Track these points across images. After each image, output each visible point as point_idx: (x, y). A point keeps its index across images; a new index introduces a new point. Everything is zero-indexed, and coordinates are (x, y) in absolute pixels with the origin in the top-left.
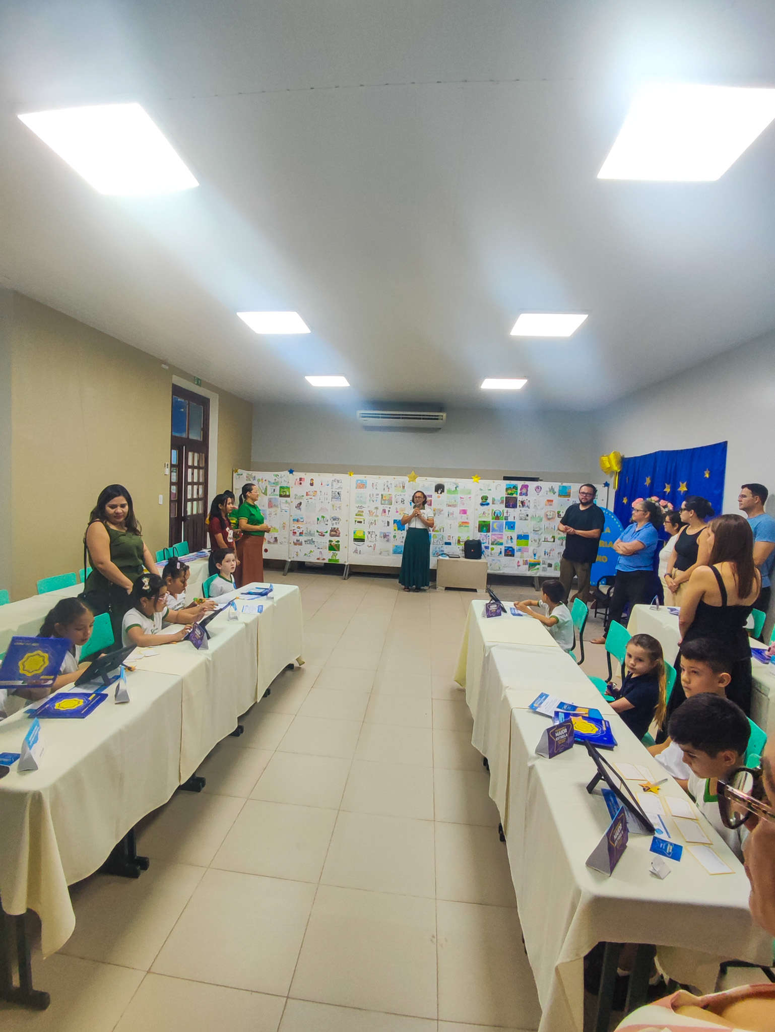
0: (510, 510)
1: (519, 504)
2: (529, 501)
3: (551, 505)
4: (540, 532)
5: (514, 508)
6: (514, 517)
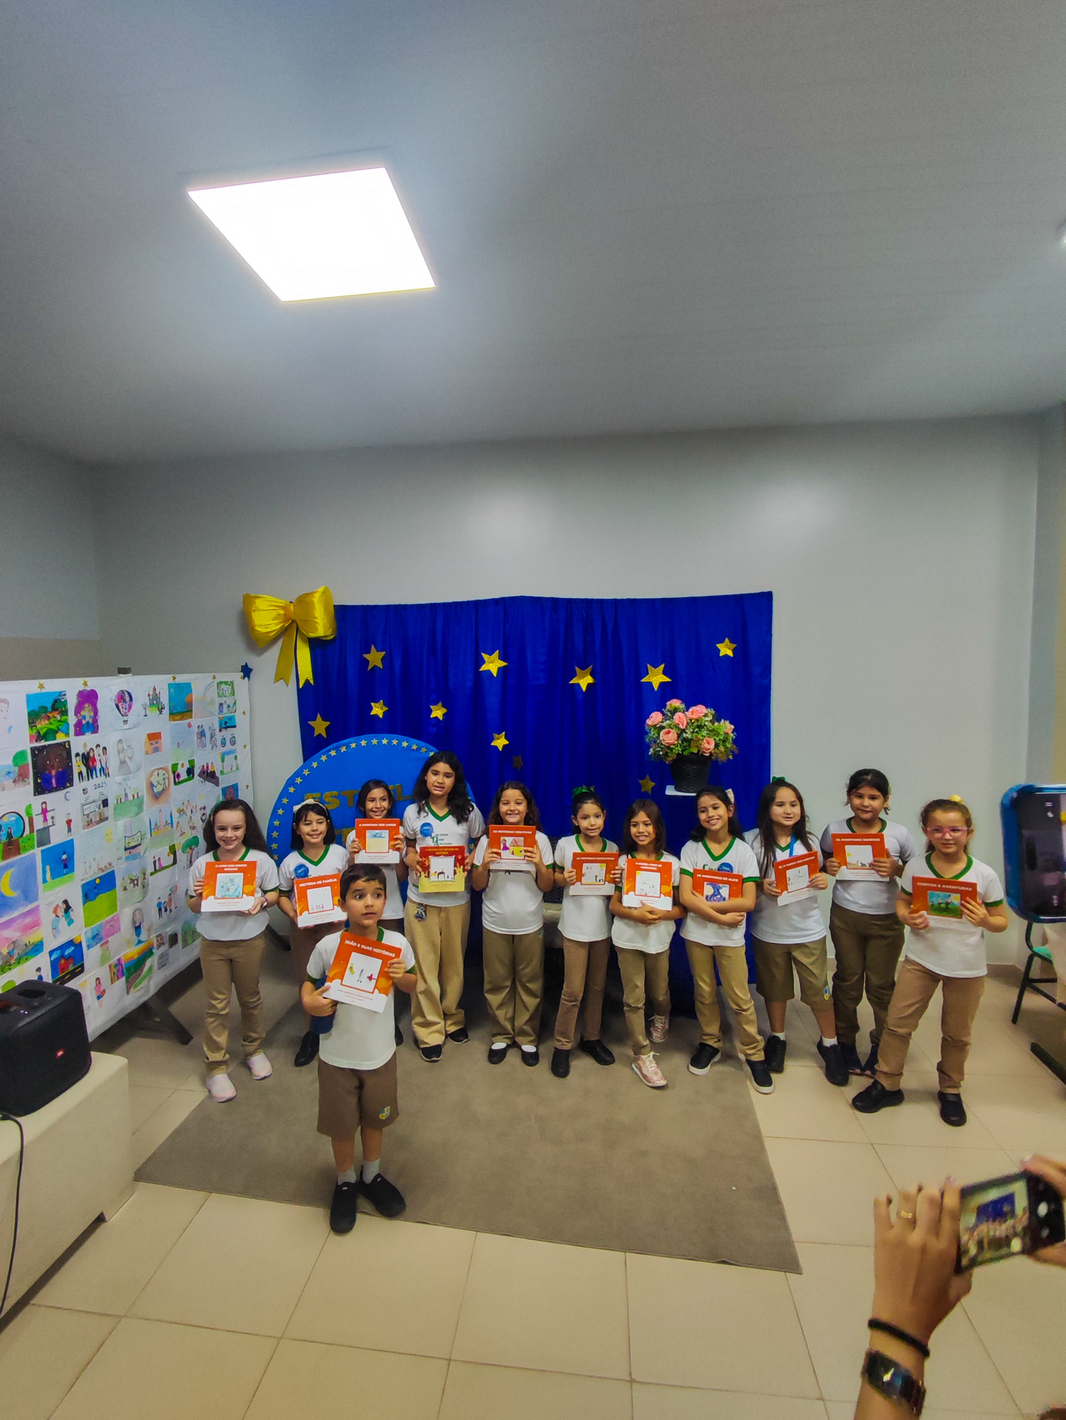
0: (53, 799)
1: (78, 766)
2: (105, 748)
3: (157, 750)
4: (141, 849)
5: (65, 787)
6: (69, 822)
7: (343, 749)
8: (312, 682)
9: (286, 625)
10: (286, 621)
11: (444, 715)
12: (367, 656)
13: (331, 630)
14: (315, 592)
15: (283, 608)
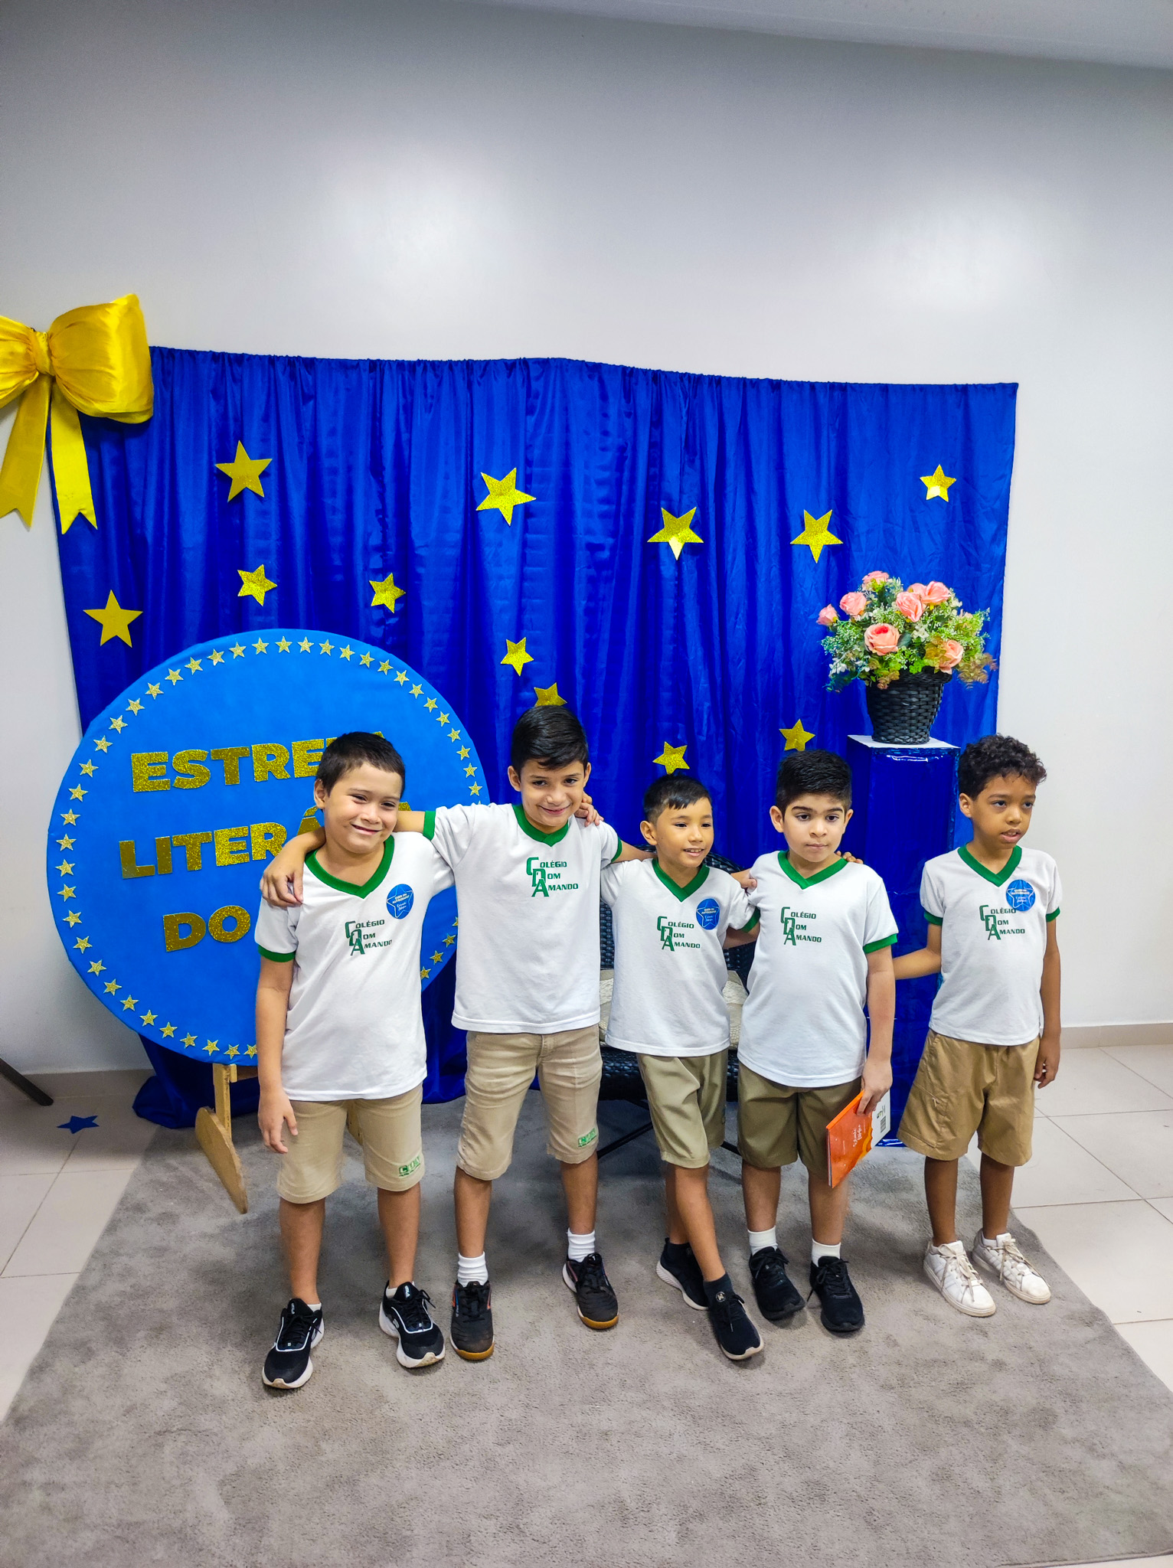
7: (217, 658)
8: (92, 519)
9: (28, 382)
10: (27, 371)
11: (397, 601)
12: (224, 467)
13: (144, 401)
14: (109, 305)
15: (24, 339)
